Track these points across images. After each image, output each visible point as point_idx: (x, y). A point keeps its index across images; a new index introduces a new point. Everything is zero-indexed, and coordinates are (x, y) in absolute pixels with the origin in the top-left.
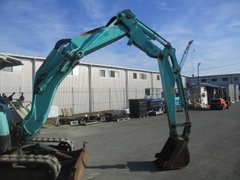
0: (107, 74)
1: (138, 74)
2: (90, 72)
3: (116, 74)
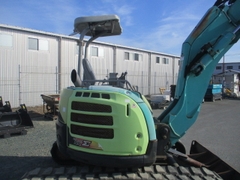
0: (131, 56)
1: (161, 58)
2: (115, 54)
3: (140, 57)
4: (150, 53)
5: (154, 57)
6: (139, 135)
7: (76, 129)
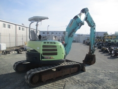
3: (11, 27)
4: (16, 25)
5: (18, 27)
7: (44, 54)
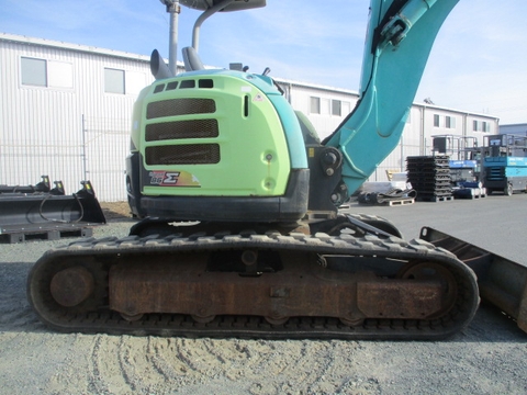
0: (325, 107)
3: (343, 108)
6: (270, 157)
